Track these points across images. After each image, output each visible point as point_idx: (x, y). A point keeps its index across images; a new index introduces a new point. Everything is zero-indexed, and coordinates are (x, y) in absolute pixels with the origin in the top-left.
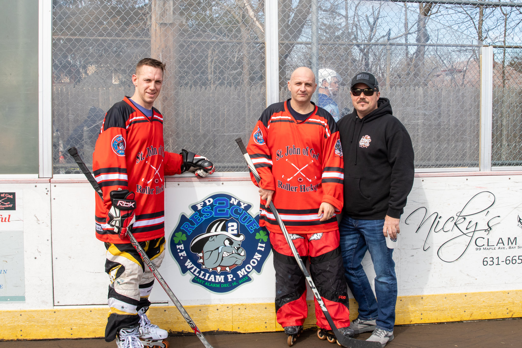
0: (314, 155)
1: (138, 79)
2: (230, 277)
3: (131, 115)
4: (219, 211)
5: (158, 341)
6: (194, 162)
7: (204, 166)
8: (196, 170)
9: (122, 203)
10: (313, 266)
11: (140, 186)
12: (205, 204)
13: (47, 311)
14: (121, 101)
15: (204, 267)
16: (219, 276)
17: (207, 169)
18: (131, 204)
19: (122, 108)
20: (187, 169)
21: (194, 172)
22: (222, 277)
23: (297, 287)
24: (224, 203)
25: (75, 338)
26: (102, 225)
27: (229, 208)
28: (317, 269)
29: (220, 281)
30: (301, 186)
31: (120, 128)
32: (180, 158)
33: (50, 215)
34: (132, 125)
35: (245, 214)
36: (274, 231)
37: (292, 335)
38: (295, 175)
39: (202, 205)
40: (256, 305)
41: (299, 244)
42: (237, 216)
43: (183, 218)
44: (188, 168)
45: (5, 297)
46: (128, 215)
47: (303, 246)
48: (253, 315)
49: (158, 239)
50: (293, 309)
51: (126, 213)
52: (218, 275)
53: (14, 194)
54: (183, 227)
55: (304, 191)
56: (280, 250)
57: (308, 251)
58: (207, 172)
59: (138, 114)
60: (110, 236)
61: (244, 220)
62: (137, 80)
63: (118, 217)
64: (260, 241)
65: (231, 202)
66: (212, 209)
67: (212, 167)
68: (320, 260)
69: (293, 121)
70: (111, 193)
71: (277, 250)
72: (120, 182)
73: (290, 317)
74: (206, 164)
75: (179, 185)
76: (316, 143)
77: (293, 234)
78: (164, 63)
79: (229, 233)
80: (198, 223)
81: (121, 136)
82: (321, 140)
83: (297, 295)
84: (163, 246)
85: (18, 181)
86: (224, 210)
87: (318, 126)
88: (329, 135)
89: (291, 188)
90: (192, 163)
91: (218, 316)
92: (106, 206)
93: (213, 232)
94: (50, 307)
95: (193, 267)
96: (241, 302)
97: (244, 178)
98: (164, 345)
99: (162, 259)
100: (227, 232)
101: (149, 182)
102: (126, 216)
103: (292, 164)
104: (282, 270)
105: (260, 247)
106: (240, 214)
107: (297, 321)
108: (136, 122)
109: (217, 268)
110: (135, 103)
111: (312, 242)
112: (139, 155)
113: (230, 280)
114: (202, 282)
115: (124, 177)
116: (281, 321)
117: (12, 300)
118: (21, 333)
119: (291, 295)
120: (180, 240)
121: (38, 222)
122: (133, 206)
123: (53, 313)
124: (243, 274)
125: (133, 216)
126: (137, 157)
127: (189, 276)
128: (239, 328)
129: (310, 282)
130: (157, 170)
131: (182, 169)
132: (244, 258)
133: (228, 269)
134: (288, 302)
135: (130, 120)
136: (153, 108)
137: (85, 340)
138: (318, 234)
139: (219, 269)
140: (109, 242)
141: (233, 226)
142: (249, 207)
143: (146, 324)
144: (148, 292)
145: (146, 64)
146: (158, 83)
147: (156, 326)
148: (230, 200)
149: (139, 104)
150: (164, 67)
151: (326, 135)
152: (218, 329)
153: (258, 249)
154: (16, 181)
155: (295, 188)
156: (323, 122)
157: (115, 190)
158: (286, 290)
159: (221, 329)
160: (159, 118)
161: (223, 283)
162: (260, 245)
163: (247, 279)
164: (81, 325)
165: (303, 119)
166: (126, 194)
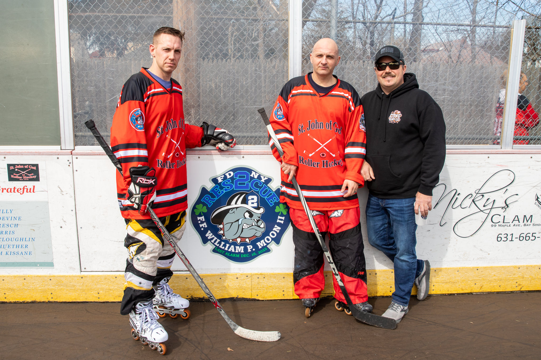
0: (337, 129)
1: (156, 48)
2: (250, 248)
3: (149, 88)
4: (240, 184)
5: (180, 310)
6: (215, 135)
7: (224, 139)
8: (217, 143)
9: (142, 180)
10: (332, 242)
11: (161, 160)
12: (225, 177)
13: (74, 276)
14: (138, 72)
15: (224, 238)
16: (239, 247)
17: (227, 142)
18: (151, 181)
19: (140, 80)
20: (208, 143)
21: (214, 145)
22: (242, 248)
23: (316, 262)
24: (244, 177)
25: (102, 301)
26: (122, 201)
27: (250, 182)
28: (336, 245)
29: (240, 251)
30: (323, 161)
31: (137, 102)
32: (200, 130)
33: (73, 186)
34: (150, 98)
35: (265, 187)
36: (295, 207)
37: (309, 307)
38: (317, 151)
39: (223, 178)
40: (274, 274)
41: (319, 220)
42: (258, 190)
43: (204, 191)
44: (208, 141)
45: (34, 262)
46: (148, 192)
47: (323, 222)
48: (272, 284)
49: (178, 214)
50: (310, 281)
51: (145, 190)
52: (238, 245)
53: (37, 166)
54: (204, 199)
55: (327, 167)
56: (300, 226)
57: (328, 227)
58: (228, 145)
59: (156, 87)
60: (131, 212)
61: (264, 193)
62: (155, 50)
63: (137, 194)
64: (280, 214)
65: (252, 175)
66: (232, 182)
67: (233, 140)
68: (340, 237)
69: (315, 94)
70: (130, 169)
71: (297, 226)
72: (139, 158)
73: (308, 290)
74: (227, 138)
75: (199, 158)
76: (340, 117)
77: (313, 211)
78: (182, 32)
79: (249, 206)
80: (218, 196)
81: (139, 110)
82: (345, 114)
83: (315, 270)
84: (184, 218)
85: (40, 153)
86: (244, 184)
87: (342, 98)
88: (353, 108)
89: (313, 164)
90: (213, 135)
91: (238, 284)
92: (126, 182)
93: (233, 205)
94: (77, 273)
95: (213, 238)
96: (260, 272)
97: (264, 152)
98: (185, 314)
99: (182, 232)
100: (248, 204)
101: (169, 157)
102: (146, 193)
103: (314, 139)
104: (301, 245)
105: (280, 219)
106: (260, 188)
107: (314, 293)
108: (154, 94)
109: (238, 239)
110: (153, 74)
111: (332, 219)
112: (159, 129)
113: (249, 251)
114: (222, 252)
115: (143, 153)
116: (299, 292)
117: (42, 266)
118: (52, 296)
119: (310, 269)
120: (200, 212)
121: (62, 193)
122: (153, 183)
123: (80, 278)
124: (262, 246)
125: (153, 193)
126: (156, 131)
127: (210, 246)
128: (257, 295)
129: (329, 257)
130: (177, 144)
131: (202, 142)
132: (263, 230)
133: (247, 240)
134: (306, 275)
135: (148, 93)
136: (171, 79)
137: (111, 304)
138: (339, 211)
139: (239, 240)
140: (130, 218)
141: (253, 199)
142: (269, 180)
143: (169, 293)
144: (170, 263)
145: (165, 32)
146: (177, 52)
147: (178, 295)
148: (251, 173)
149: (157, 75)
150: (183, 35)
151: (350, 109)
152: (238, 296)
153: (277, 222)
154: (38, 153)
155: (317, 163)
156: (347, 95)
157: (135, 166)
158: (305, 265)
159: (241, 296)
160: (178, 89)
161: (242, 253)
162: (279, 217)
163: (266, 250)
164: (107, 290)
165: (326, 91)
166: (146, 170)
